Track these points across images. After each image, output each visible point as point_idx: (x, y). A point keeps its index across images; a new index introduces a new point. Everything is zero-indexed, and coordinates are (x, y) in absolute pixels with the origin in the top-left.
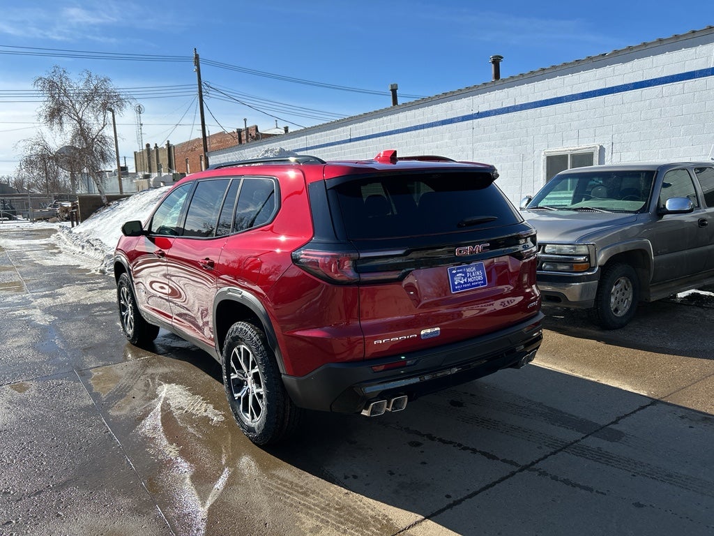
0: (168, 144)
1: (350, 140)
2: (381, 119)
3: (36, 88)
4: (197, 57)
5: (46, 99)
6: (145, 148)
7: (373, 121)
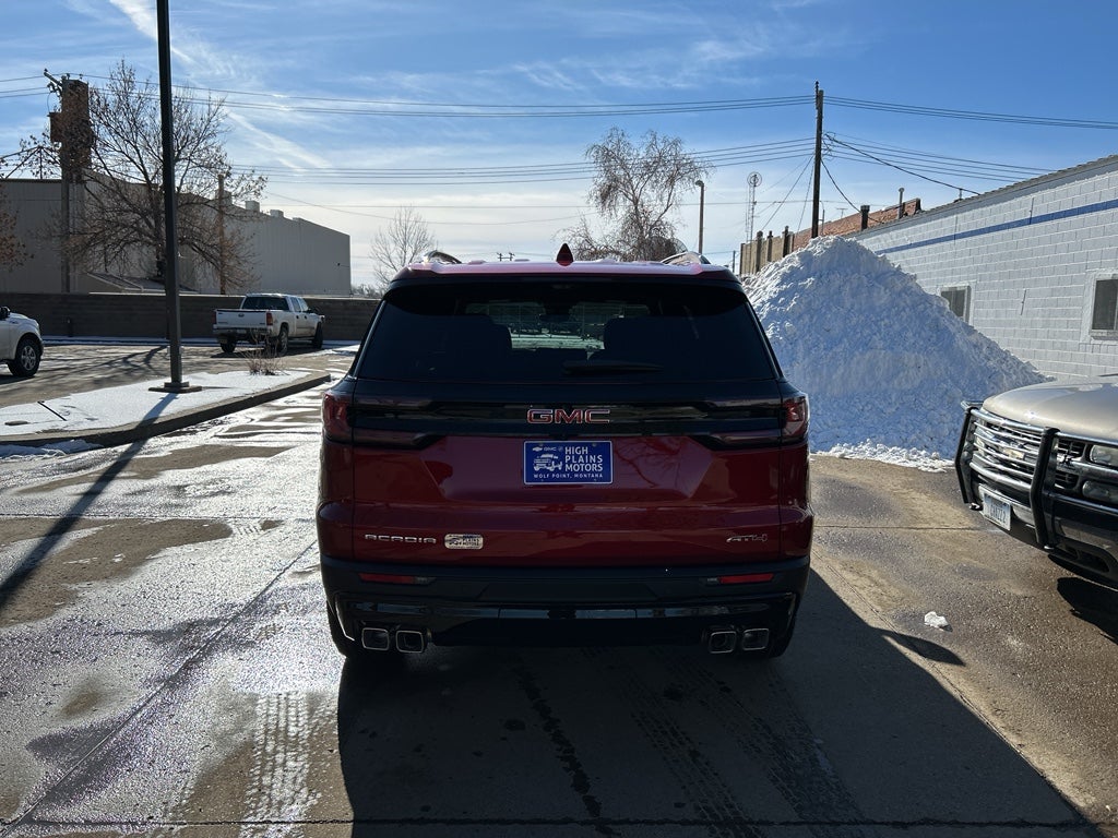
0: (786, 231)
1: (1031, 221)
2: (1090, 181)
3: (588, 160)
4: (820, 96)
5: (596, 174)
6: (755, 237)
7: (1077, 184)
